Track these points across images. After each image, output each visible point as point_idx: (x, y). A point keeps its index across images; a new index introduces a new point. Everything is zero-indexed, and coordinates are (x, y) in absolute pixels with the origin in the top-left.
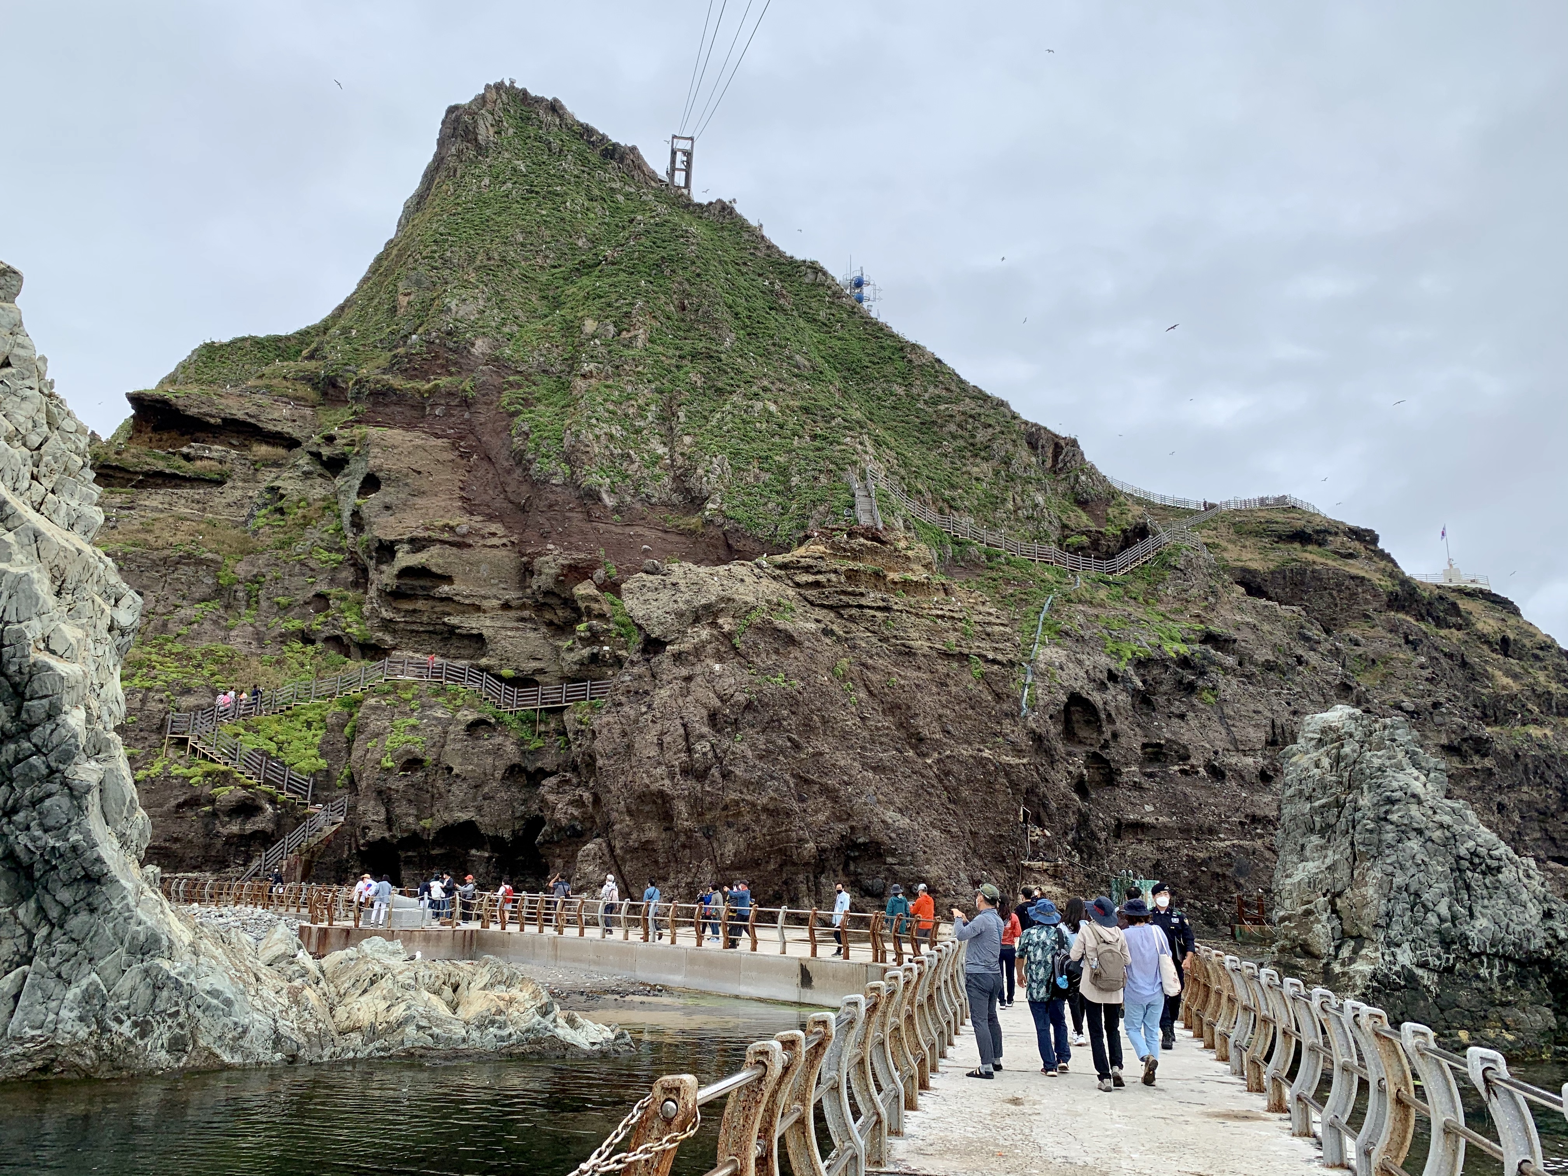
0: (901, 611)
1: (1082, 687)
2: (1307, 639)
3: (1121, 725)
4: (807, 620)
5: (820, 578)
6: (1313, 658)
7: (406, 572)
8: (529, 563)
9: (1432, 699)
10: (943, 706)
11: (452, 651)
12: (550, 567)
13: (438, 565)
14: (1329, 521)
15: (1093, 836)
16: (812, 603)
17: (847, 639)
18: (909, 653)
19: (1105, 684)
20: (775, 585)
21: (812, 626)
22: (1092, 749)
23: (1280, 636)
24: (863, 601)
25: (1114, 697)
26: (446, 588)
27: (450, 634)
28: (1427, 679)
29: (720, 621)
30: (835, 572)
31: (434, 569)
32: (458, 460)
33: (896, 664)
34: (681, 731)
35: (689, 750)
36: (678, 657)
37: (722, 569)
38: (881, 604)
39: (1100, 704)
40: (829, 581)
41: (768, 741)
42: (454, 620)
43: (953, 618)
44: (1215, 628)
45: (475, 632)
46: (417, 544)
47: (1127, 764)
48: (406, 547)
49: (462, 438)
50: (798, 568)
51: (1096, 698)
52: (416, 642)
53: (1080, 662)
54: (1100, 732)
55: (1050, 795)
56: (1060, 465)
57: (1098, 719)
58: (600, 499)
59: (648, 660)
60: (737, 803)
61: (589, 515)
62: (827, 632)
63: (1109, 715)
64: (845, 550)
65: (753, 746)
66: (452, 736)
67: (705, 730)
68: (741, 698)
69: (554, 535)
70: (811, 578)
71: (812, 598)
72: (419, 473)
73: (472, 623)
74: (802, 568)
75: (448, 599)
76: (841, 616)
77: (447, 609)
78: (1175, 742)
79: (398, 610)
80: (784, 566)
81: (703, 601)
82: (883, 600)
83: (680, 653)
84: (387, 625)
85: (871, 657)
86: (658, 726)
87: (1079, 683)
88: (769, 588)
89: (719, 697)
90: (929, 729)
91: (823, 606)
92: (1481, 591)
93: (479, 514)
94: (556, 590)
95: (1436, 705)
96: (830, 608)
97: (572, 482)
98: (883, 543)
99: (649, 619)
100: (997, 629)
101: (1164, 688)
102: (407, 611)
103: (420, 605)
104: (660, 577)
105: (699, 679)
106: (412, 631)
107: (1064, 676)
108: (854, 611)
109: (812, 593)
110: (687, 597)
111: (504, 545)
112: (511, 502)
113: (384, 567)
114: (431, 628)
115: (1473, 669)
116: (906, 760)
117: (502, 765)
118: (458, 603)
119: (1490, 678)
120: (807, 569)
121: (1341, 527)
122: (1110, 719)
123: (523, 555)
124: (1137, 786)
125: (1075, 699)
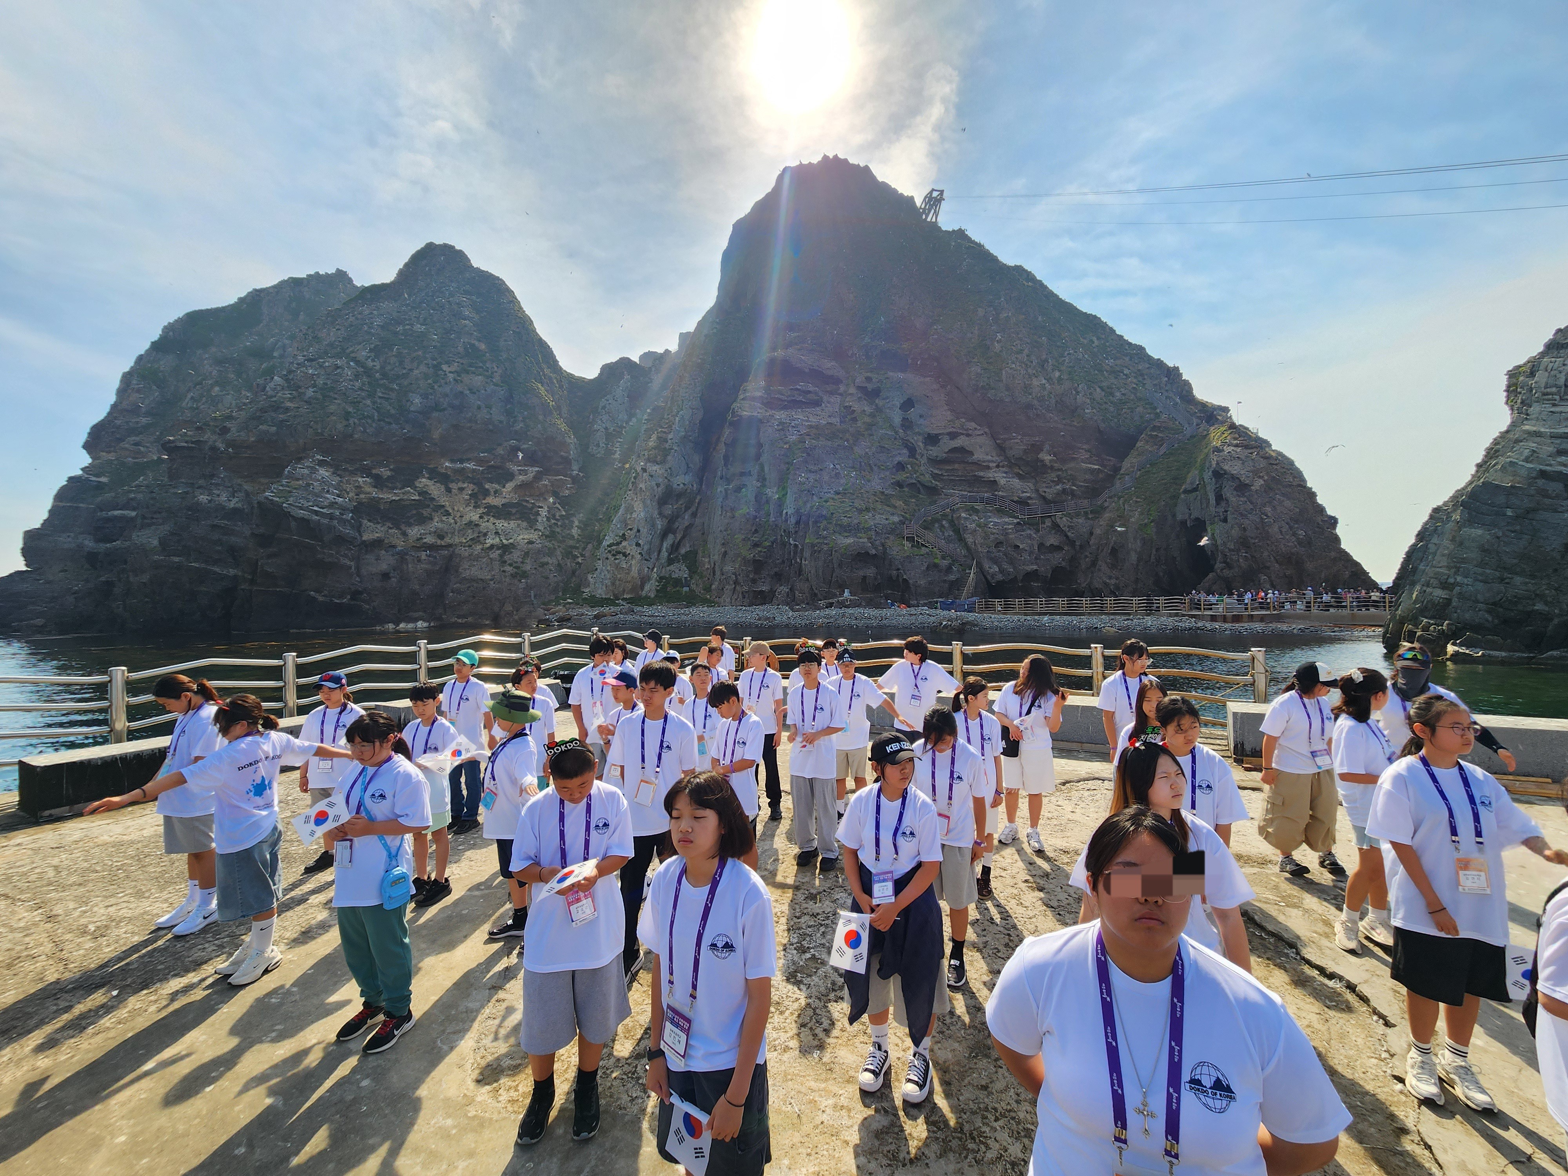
42: (981, 474)
46: (953, 436)
79: (941, 470)
103: (956, 466)
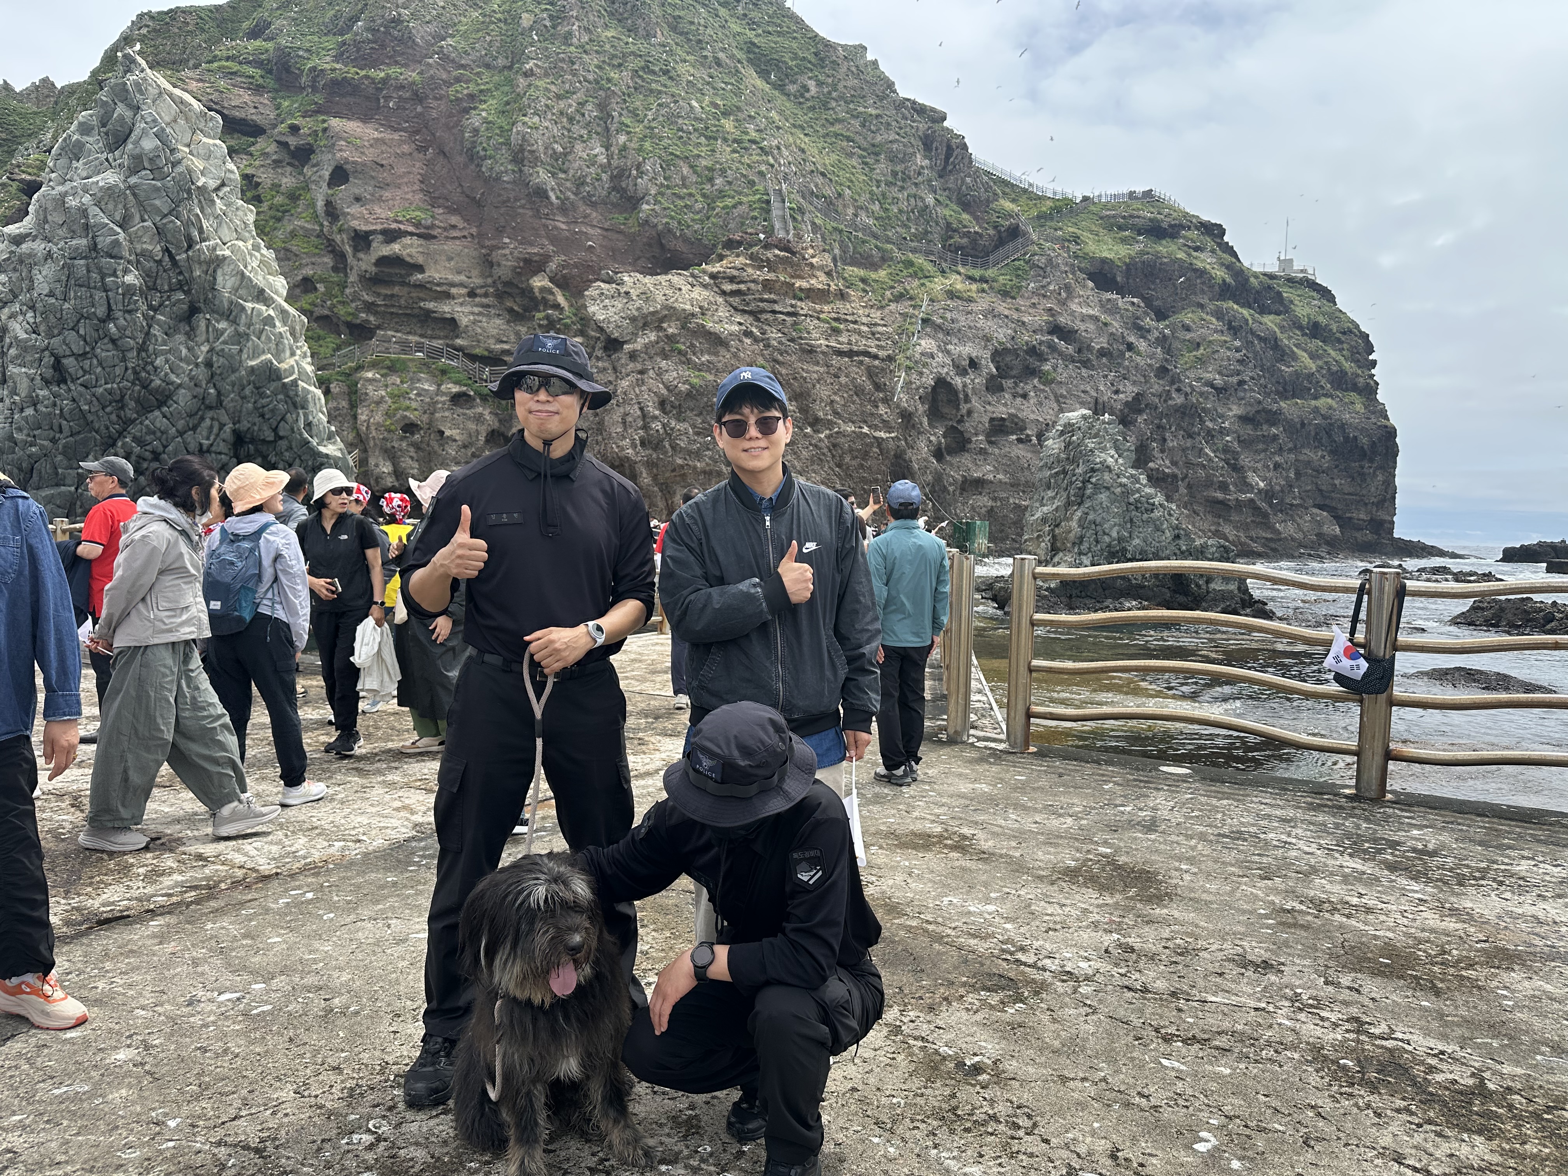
0: (806, 316)
1: (947, 373)
2: (1140, 328)
3: (975, 403)
4: (732, 323)
5: (742, 287)
6: (1142, 345)
7: (382, 261)
8: (488, 255)
9: (1239, 377)
10: (835, 394)
11: (429, 332)
12: (507, 260)
13: (410, 256)
14: (1186, 215)
15: (945, 490)
16: (735, 309)
17: (763, 340)
18: (810, 351)
19: (966, 370)
20: (706, 293)
21: (736, 328)
22: (950, 423)
23: (1116, 326)
24: (777, 308)
25: (972, 380)
26: (420, 276)
27: (426, 318)
28: (1238, 361)
29: (665, 325)
30: (754, 281)
31: (408, 259)
32: (415, 154)
33: (800, 360)
34: (639, 413)
35: (645, 427)
36: (633, 356)
37: (662, 278)
38: (790, 309)
39: (960, 386)
40: (749, 289)
41: (703, 422)
43: (847, 320)
44: (1062, 320)
45: (448, 316)
47: (976, 435)
48: (380, 237)
49: (417, 132)
50: (724, 278)
51: (958, 381)
52: (397, 323)
53: (948, 352)
54: (958, 409)
55: (913, 459)
56: (950, 167)
57: (958, 399)
58: (548, 198)
59: (609, 356)
60: (682, 466)
61: (538, 211)
62: (748, 334)
63: (966, 396)
64: (762, 261)
65: (694, 426)
66: (440, 406)
67: (657, 413)
68: (684, 388)
69: (508, 230)
70: (734, 287)
71: (735, 304)
72: (382, 166)
73: (446, 308)
74: (728, 278)
75: (421, 286)
76: (758, 320)
77: (421, 295)
78: (1016, 416)
80: (713, 276)
81: (651, 309)
82: (792, 306)
83: (635, 351)
84: (369, 307)
85: (781, 355)
86: (622, 410)
87: (946, 370)
88: (699, 294)
89: (667, 388)
90: (821, 412)
91: (744, 312)
92: (1307, 280)
93: (439, 207)
94: (515, 281)
95: (1241, 383)
96: (750, 313)
97: (522, 182)
98: (793, 253)
99: (609, 322)
100: (880, 329)
101: (1014, 372)
102: (386, 295)
104: (614, 285)
105: (651, 372)
106: (392, 313)
107: (934, 365)
108: (768, 316)
109: (735, 301)
110: (637, 305)
111: (465, 237)
112: (467, 196)
113: (361, 255)
114: (409, 312)
115: (1284, 351)
116: (806, 435)
117: (483, 431)
118: (431, 290)
119: (1295, 357)
120: (732, 279)
121: (1194, 221)
122: (967, 400)
123: (483, 247)
124: (983, 451)
125: (941, 383)
